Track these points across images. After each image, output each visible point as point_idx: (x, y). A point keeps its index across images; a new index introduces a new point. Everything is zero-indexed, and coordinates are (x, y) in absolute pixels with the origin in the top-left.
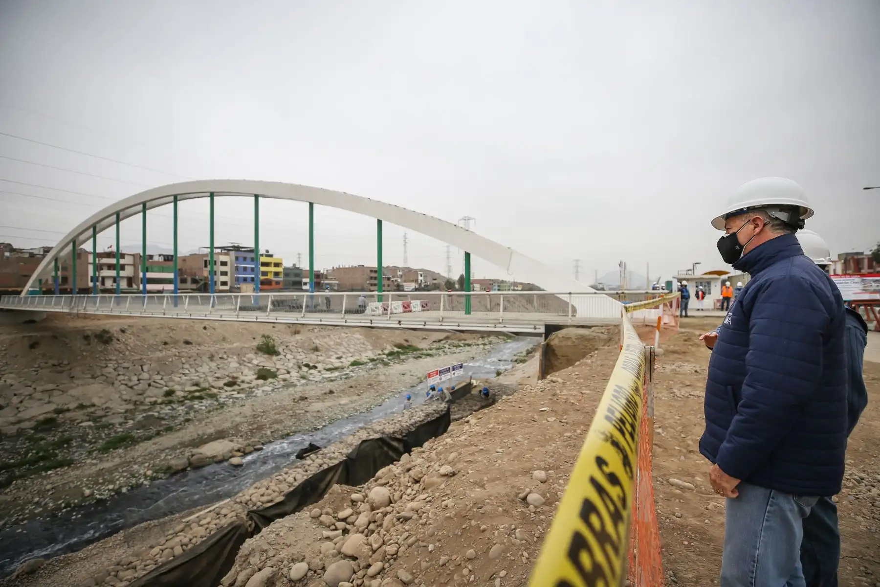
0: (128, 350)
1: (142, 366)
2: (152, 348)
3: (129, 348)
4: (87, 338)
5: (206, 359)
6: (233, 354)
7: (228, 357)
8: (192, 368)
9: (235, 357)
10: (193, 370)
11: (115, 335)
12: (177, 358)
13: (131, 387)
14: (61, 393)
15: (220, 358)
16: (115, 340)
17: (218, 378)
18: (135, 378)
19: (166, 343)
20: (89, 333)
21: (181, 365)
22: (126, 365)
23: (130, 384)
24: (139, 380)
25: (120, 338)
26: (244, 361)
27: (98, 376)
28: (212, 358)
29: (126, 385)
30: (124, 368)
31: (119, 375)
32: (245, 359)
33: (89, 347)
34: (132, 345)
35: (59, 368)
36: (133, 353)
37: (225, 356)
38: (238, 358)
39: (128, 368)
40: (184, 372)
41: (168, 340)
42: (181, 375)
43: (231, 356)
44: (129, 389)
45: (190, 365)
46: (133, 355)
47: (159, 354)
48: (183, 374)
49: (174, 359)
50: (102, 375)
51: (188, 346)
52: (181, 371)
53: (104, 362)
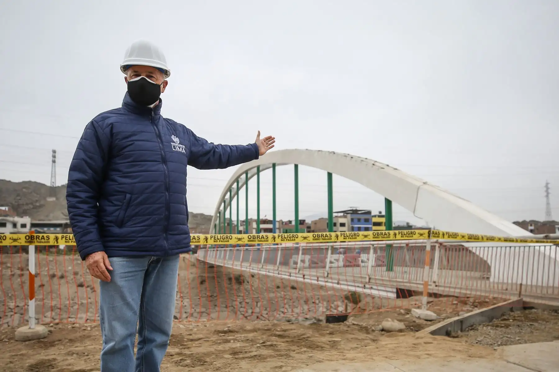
0: (253, 290)
1: (257, 302)
2: (268, 290)
3: (253, 289)
4: (230, 279)
5: (302, 302)
6: (324, 300)
7: (319, 302)
8: (290, 308)
9: (325, 303)
10: (290, 310)
11: (247, 279)
12: (282, 299)
13: (246, 317)
14: (206, 314)
15: (313, 303)
16: (246, 282)
17: (307, 319)
18: (250, 311)
19: (278, 287)
20: (232, 276)
21: (282, 305)
22: (247, 301)
23: (246, 315)
24: (252, 313)
25: (249, 282)
26: (331, 307)
27: (229, 307)
28: (306, 302)
29: (244, 315)
30: (246, 302)
31: (242, 307)
32: (333, 305)
33: (229, 286)
34: (256, 286)
35: (211, 299)
36: (255, 293)
37: (317, 302)
38: (327, 304)
39: (248, 303)
40: (283, 311)
41: (280, 285)
42: (281, 313)
43: (321, 302)
44: (245, 318)
45: (290, 305)
46: (254, 294)
47: (272, 295)
48: (283, 312)
49: (279, 300)
50: (232, 306)
51: (293, 291)
52: (282, 310)
53: (235, 297)
